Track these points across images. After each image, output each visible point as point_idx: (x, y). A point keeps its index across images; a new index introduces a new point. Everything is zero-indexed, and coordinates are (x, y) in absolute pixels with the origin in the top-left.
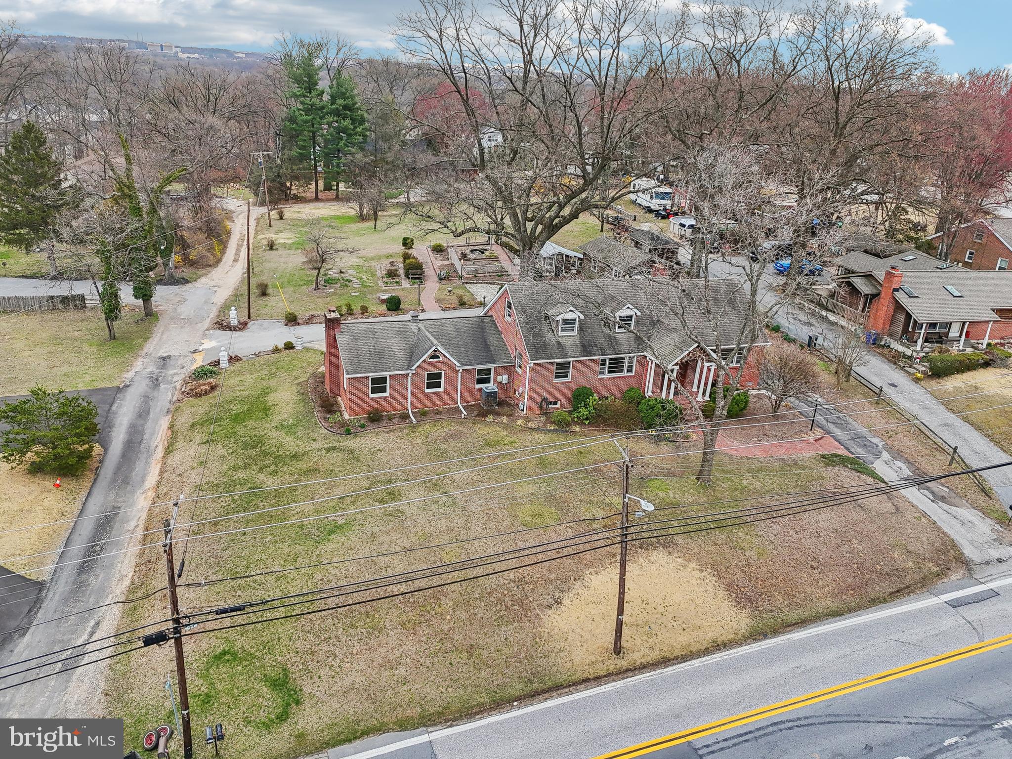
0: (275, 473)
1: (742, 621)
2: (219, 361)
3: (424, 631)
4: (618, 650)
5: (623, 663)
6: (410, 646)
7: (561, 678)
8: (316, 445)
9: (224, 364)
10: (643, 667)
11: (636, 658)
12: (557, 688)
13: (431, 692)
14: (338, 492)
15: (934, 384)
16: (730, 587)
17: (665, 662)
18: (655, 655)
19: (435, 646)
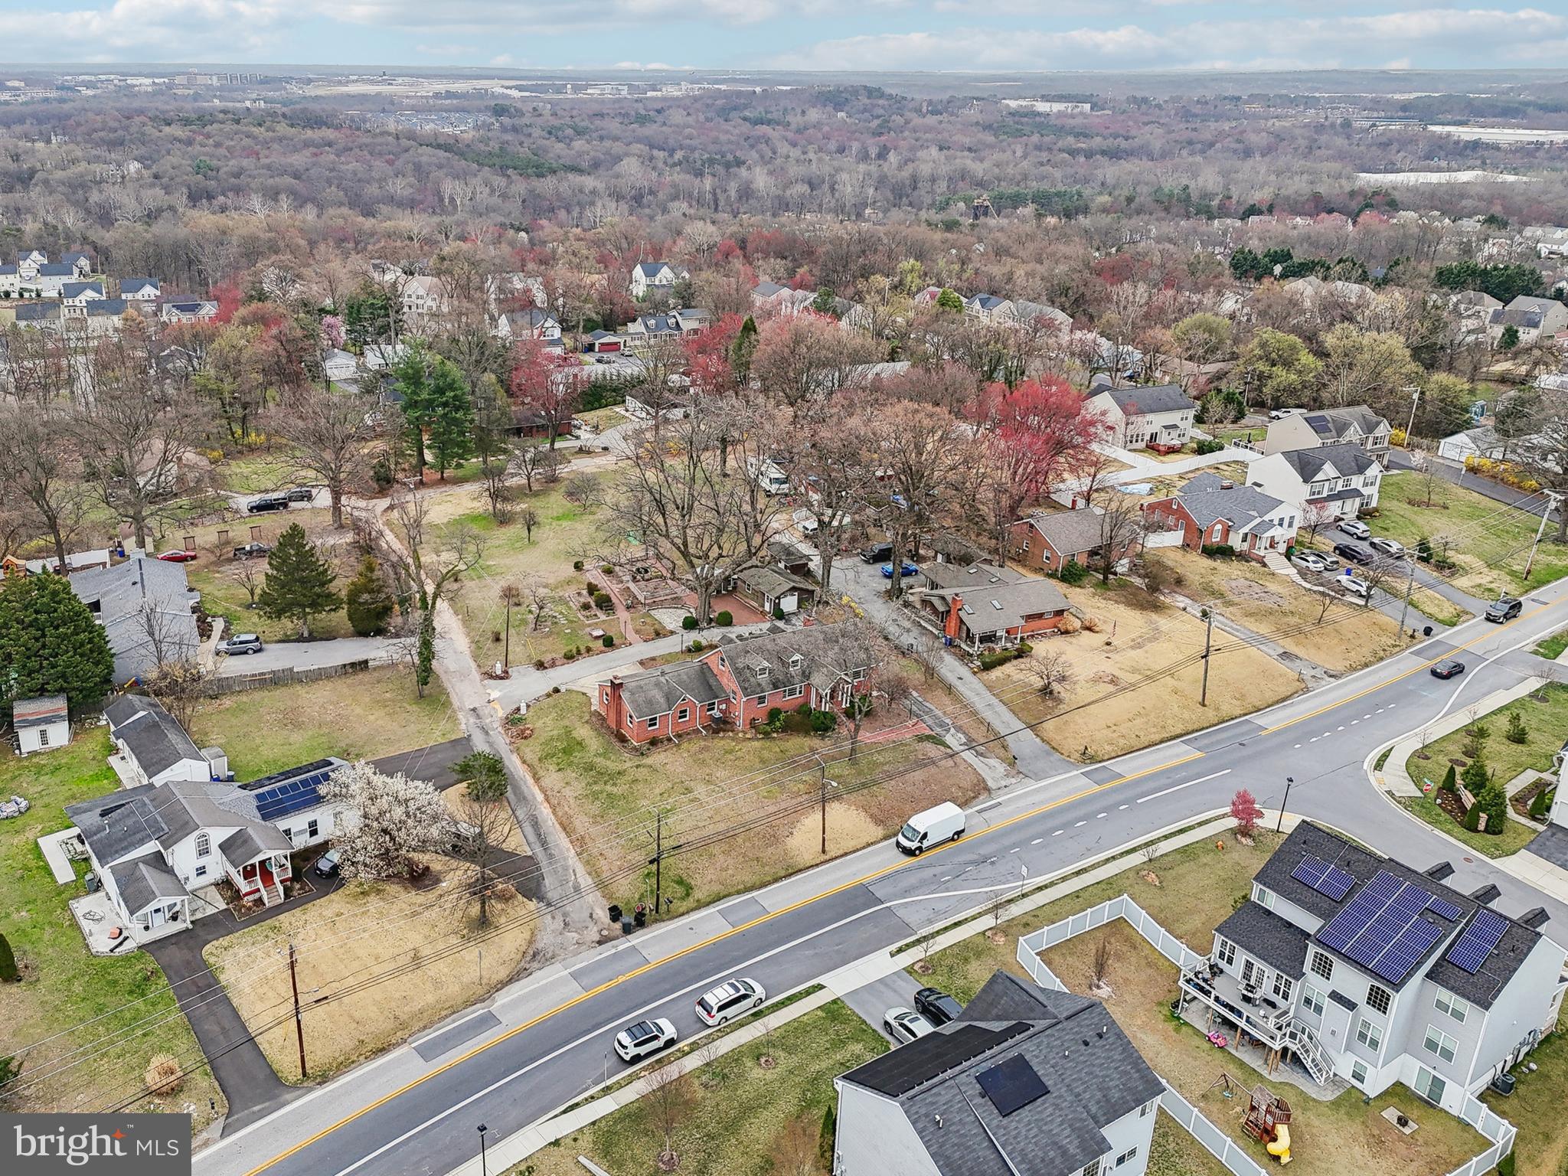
0: (615, 784)
1: (879, 832)
2: (518, 709)
3: (733, 854)
4: (824, 851)
5: (827, 857)
6: (730, 861)
7: (801, 866)
8: (628, 764)
9: (523, 711)
10: (836, 858)
11: (833, 854)
12: (800, 871)
13: (746, 879)
14: (657, 791)
15: (985, 675)
16: (871, 816)
17: (846, 854)
18: (841, 852)
19: (741, 859)
